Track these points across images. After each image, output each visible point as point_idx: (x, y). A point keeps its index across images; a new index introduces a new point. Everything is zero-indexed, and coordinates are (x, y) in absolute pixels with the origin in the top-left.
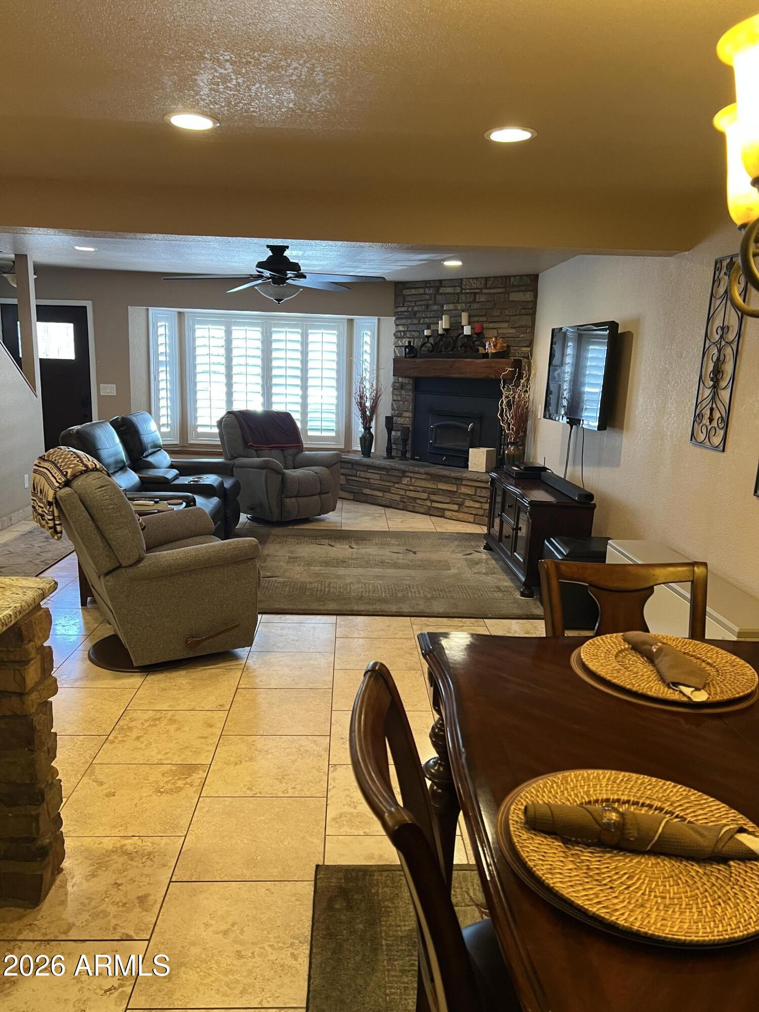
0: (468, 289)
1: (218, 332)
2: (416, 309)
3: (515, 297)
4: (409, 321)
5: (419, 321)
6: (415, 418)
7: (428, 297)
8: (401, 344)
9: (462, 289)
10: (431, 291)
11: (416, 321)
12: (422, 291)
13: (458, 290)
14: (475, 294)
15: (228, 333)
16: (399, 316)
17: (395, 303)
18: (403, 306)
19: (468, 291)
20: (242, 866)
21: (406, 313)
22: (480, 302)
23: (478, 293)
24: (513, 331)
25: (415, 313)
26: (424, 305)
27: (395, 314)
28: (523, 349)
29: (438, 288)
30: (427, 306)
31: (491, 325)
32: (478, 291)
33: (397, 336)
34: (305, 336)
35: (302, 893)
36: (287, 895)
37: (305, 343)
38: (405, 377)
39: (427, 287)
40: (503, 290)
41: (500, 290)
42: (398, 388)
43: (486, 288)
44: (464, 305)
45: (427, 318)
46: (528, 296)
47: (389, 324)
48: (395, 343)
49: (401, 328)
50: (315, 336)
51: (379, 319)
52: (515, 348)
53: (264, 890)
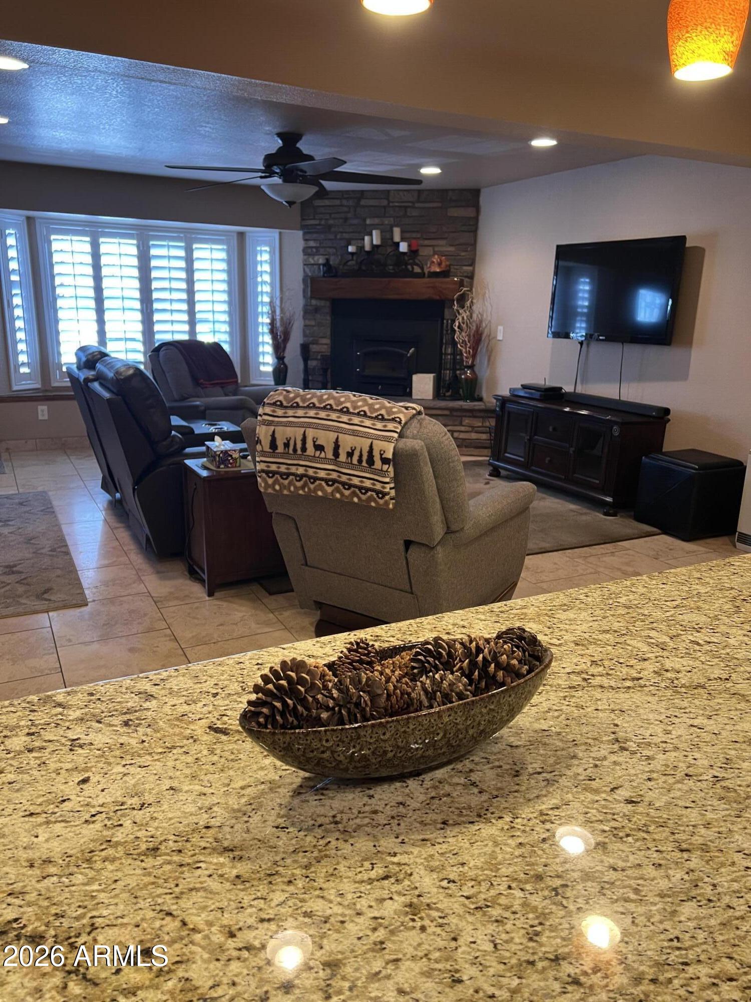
0: (398, 202)
1: (82, 245)
2: (331, 222)
3: (454, 212)
4: (322, 236)
5: (336, 236)
6: (334, 346)
7: (346, 209)
8: (312, 262)
9: (389, 202)
10: (351, 203)
11: (332, 237)
12: (337, 202)
13: (385, 203)
14: (406, 207)
15: (95, 246)
16: (308, 231)
17: (302, 216)
18: (314, 219)
19: (397, 204)
21: (318, 227)
22: (412, 216)
23: (409, 207)
24: (452, 249)
25: (330, 227)
26: (342, 218)
27: (303, 227)
28: (465, 268)
29: (359, 199)
30: (346, 219)
31: (427, 242)
32: (410, 204)
33: (307, 251)
34: (189, 251)
37: (189, 260)
38: (320, 299)
39: (345, 198)
40: (439, 205)
41: (435, 205)
42: (309, 312)
43: (419, 201)
44: (392, 219)
45: (346, 232)
46: (470, 212)
47: (296, 238)
48: (305, 260)
49: (312, 244)
50: (201, 251)
51: (280, 233)
52: (456, 267)
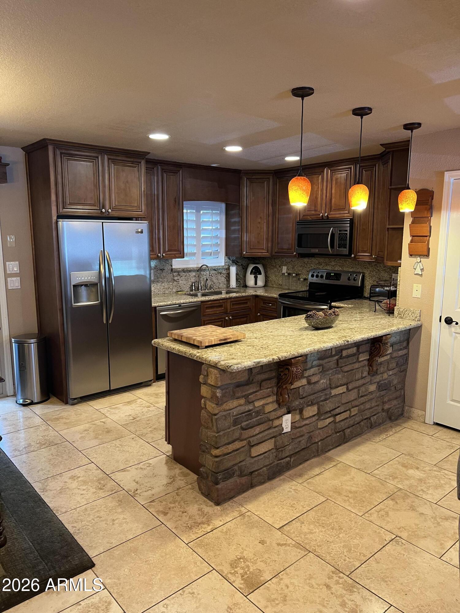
20: (137, 546)
35: (92, 550)
36: (99, 546)
53: (114, 542)
